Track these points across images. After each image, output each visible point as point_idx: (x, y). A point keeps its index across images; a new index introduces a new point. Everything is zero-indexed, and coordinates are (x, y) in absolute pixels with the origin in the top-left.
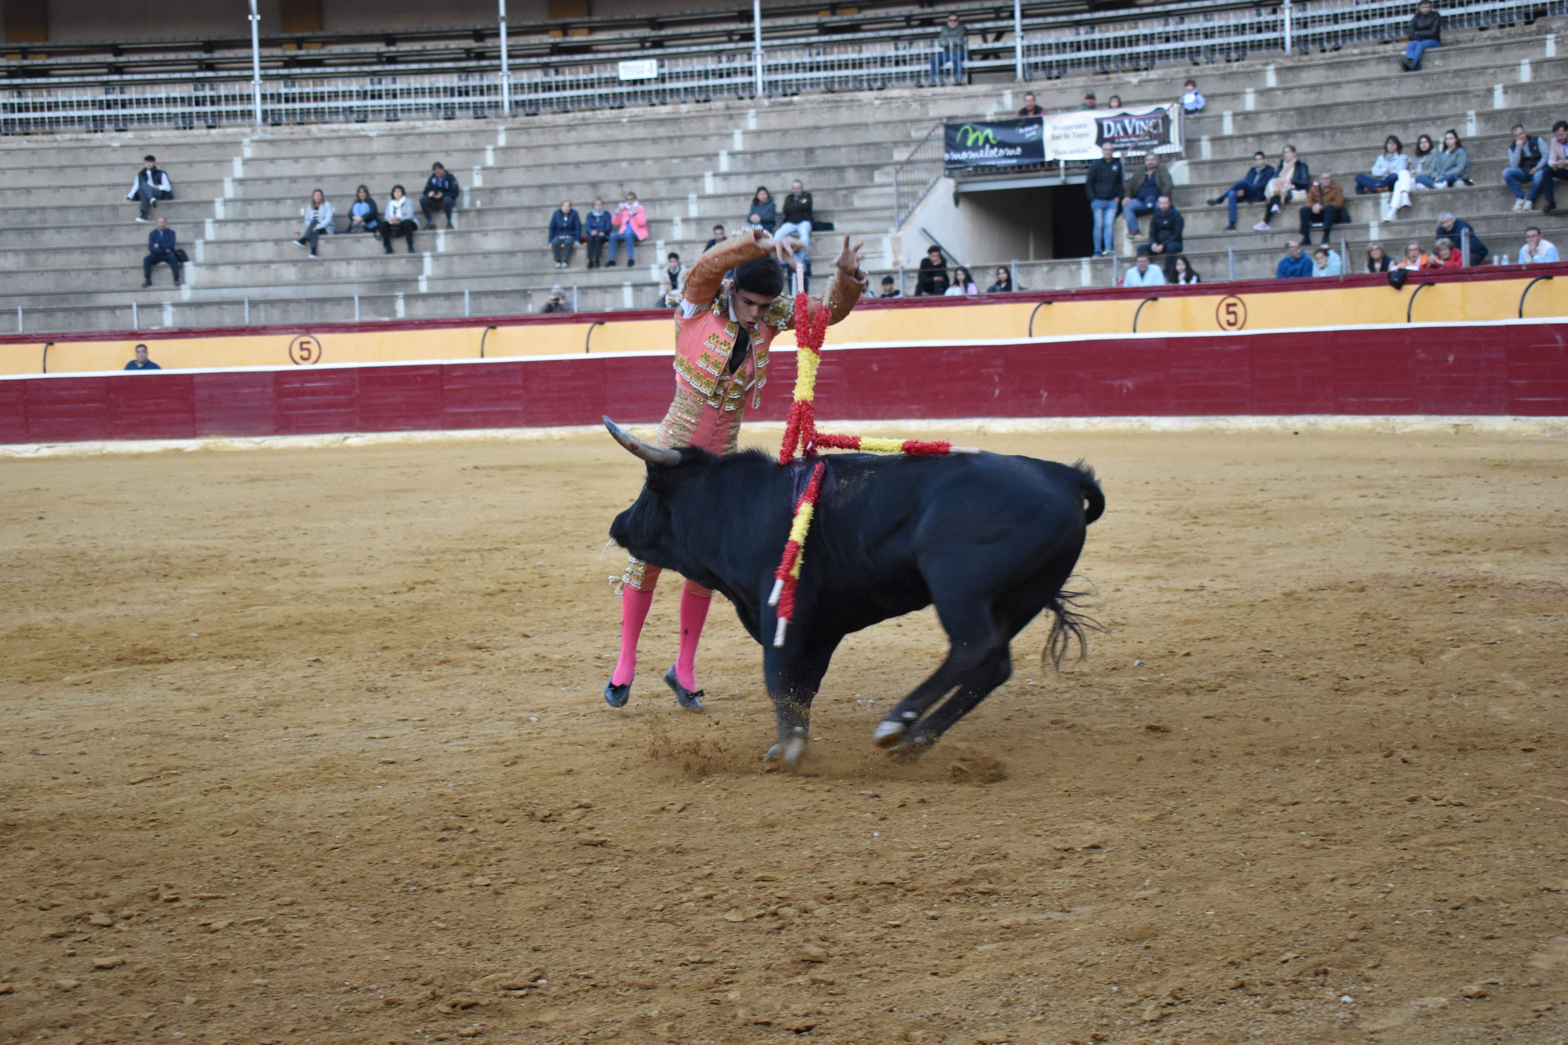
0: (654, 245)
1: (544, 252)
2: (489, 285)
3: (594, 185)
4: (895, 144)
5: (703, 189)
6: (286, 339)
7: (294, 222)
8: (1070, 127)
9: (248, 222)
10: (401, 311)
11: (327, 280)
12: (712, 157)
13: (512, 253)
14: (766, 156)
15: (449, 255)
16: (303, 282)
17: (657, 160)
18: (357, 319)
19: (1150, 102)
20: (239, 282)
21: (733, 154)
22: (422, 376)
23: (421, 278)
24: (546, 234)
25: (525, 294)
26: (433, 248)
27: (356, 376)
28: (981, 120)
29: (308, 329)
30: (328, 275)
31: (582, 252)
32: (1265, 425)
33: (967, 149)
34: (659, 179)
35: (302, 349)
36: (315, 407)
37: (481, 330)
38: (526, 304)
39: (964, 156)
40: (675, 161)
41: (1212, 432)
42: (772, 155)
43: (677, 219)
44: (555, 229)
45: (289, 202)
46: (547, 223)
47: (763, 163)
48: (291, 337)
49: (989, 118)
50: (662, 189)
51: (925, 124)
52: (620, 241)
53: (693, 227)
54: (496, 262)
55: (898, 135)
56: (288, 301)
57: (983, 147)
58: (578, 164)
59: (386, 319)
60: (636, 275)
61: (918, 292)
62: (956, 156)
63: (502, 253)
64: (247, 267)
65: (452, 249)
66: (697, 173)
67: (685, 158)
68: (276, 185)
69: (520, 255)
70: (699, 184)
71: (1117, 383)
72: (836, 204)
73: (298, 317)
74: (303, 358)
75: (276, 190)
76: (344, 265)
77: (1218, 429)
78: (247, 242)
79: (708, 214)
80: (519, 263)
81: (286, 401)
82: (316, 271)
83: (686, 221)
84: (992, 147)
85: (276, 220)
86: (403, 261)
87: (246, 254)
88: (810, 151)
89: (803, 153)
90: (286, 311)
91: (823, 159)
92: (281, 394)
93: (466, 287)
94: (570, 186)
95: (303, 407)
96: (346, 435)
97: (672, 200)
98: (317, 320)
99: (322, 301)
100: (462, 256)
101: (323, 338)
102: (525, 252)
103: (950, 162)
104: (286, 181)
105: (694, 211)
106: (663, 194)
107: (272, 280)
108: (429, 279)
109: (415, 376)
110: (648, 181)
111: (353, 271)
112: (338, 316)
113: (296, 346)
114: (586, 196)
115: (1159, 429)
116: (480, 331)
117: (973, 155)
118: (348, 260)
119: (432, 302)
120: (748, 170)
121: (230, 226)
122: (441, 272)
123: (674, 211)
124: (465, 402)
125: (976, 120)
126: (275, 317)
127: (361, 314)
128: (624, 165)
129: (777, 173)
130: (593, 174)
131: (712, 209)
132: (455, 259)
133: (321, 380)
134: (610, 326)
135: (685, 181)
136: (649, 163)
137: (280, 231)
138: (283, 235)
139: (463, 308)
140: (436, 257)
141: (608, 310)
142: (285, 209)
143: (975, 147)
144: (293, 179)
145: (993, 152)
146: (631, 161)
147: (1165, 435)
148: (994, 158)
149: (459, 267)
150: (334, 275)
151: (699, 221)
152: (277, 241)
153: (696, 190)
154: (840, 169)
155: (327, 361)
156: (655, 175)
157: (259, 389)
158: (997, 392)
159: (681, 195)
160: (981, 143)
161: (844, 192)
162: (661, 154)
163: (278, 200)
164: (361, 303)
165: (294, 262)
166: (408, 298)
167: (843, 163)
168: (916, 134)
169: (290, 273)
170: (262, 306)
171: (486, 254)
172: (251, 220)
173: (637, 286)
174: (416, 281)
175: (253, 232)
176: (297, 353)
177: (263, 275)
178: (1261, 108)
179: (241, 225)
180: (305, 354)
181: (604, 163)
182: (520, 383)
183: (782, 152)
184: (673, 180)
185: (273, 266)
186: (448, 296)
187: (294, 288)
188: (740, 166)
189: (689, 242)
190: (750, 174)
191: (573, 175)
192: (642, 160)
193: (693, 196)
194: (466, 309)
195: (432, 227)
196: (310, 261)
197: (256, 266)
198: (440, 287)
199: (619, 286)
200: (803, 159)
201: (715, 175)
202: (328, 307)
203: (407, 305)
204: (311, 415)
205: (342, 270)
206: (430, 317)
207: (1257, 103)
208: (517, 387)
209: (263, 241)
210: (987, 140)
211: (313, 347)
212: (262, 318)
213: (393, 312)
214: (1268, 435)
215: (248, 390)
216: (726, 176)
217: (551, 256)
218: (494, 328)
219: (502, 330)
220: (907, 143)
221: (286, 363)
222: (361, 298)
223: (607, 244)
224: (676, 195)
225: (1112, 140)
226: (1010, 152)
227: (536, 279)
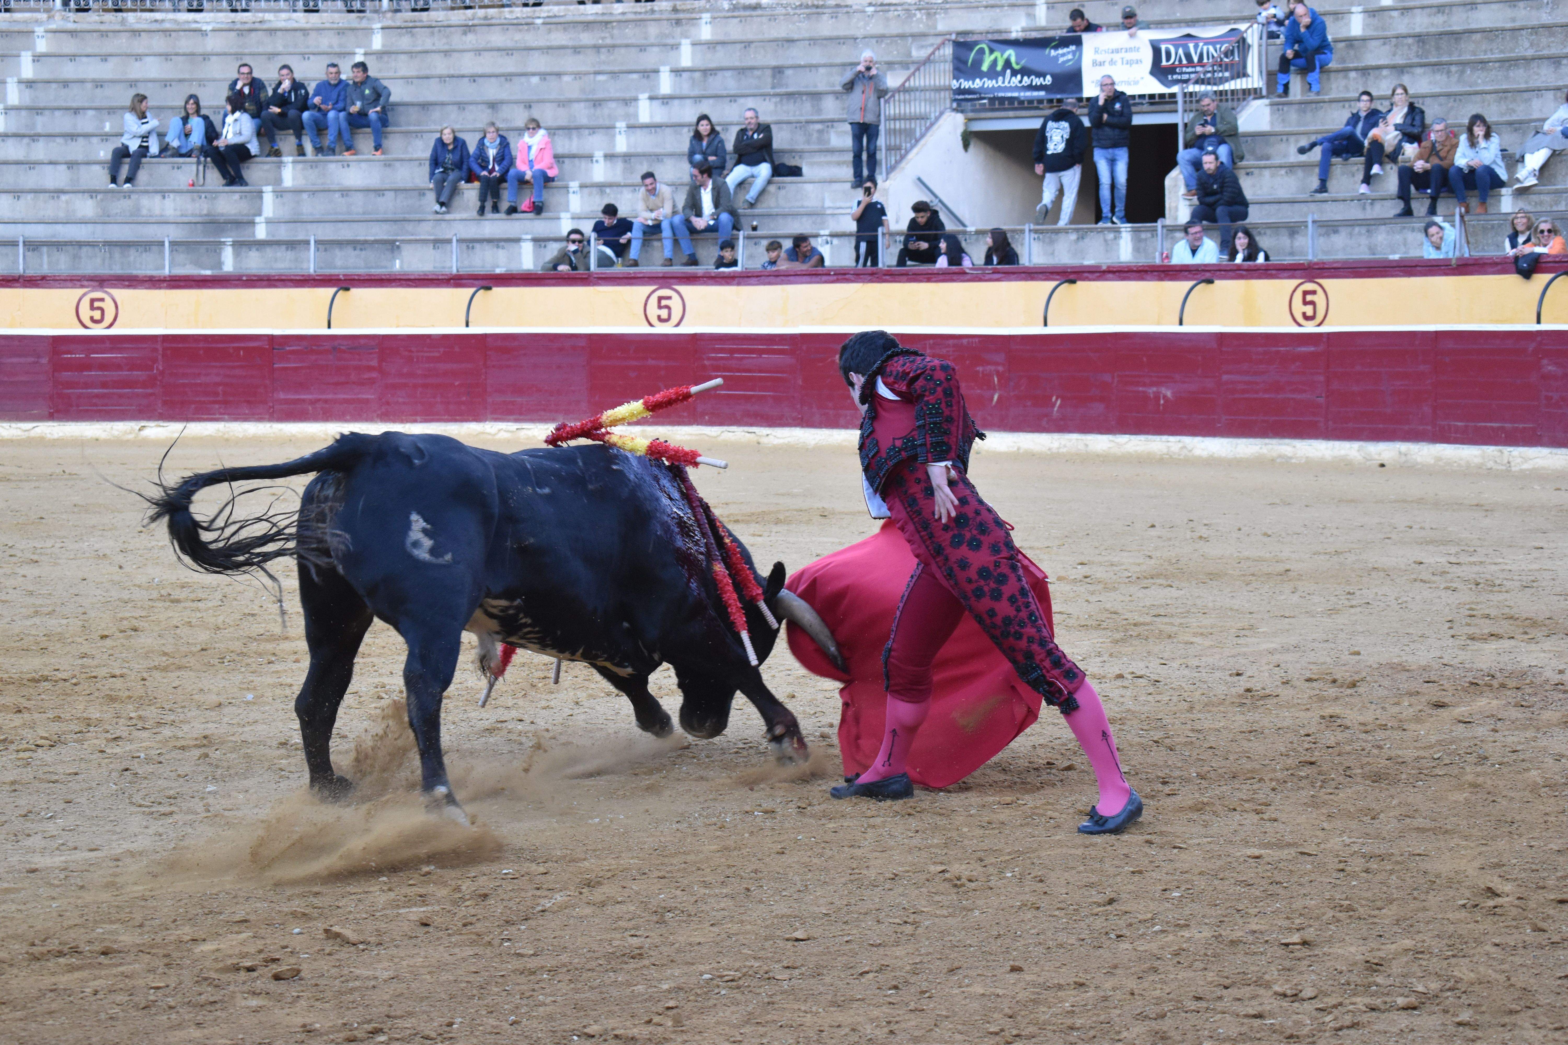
0: (567, 187)
1: (421, 192)
2: (346, 233)
3: (493, 105)
4: (890, 65)
5: (636, 115)
6: (72, 294)
7: (95, 140)
8: (1117, 51)
9: (34, 137)
10: (229, 263)
11: (135, 219)
12: (650, 73)
13: (379, 192)
14: (720, 74)
15: (297, 191)
16: (102, 220)
17: (578, 75)
18: (166, 272)
19: (1226, 20)
20: (18, 216)
21: (677, 72)
22: (245, 349)
23: (258, 219)
24: (426, 168)
25: (392, 246)
26: (278, 181)
27: (159, 346)
28: (1004, 37)
29: (101, 282)
30: (137, 209)
31: (470, 193)
32: (1343, 452)
33: (982, 75)
34: (578, 101)
35: (92, 308)
36: (104, 385)
37: (331, 291)
38: (394, 259)
39: (977, 84)
40: (600, 78)
41: (1273, 460)
42: (728, 74)
43: (599, 155)
44: (435, 162)
45: (91, 113)
46: (428, 154)
47: (716, 84)
48: (81, 291)
49: (1013, 36)
50: (582, 114)
51: (931, 40)
52: (522, 182)
53: (619, 165)
54: (358, 203)
55: (894, 55)
56: (80, 244)
57: (1003, 73)
58: (474, 78)
59: (208, 272)
60: (540, 226)
61: (901, 262)
62: (966, 84)
63: (367, 191)
64: (30, 196)
65: (301, 183)
66: (628, 95)
67: (614, 74)
68: (75, 89)
69: (390, 195)
70: (631, 110)
71: (1152, 390)
72: (808, 142)
73: (93, 265)
74: (92, 319)
75: (76, 97)
76: (158, 197)
77: (1280, 456)
78: (32, 164)
79: (639, 150)
80: (387, 204)
81: (66, 375)
82: (121, 206)
83: (610, 157)
84: (1014, 73)
85: (72, 137)
86: (236, 196)
87: (30, 180)
88: (778, 71)
89: (769, 72)
90: (76, 257)
91: (795, 82)
92: (59, 366)
93: (313, 233)
94: (461, 105)
95: (87, 385)
96: (143, 423)
97: (593, 129)
98: (117, 270)
99: (125, 245)
100: (314, 192)
101: (121, 294)
102: (396, 190)
103: (960, 91)
104: (89, 86)
105: (622, 144)
106: (584, 121)
107: (62, 215)
108: (268, 222)
109: (239, 349)
110: (563, 103)
111: (170, 207)
112: (145, 266)
113: (85, 303)
114: (479, 118)
115: (1205, 454)
116: (327, 292)
117: (989, 83)
118: (163, 193)
119: (269, 252)
120: (696, 92)
121: (10, 142)
122: (285, 213)
123: (596, 144)
124: (302, 386)
125: (997, 37)
126: (62, 264)
127: (172, 264)
128: (535, 80)
129: (733, 98)
130: (492, 91)
131: (644, 142)
132: (305, 196)
133: (111, 350)
134: (499, 292)
135: (613, 105)
136: (566, 79)
137: (76, 150)
138: (80, 158)
139: (309, 261)
140: (280, 193)
141: (498, 271)
142: (86, 123)
143: (992, 73)
144: (99, 84)
145: (1016, 80)
146: (544, 76)
147: (1211, 462)
148: (1016, 88)
149: (310, 207)
150: (144, 212)
151: (627, 157)
152: (71, 165)
153: (627, 116)
154: (816, 96)
155: (124, 326)
156: (575, 95)
157: (30, 360)
158: (996, 397)
159: (607, 123)
160: (999, 68)
161: (819, 126)
162: (583, 69)
163: (76, 111)
164: (171, 251)
165: (92, 193)
166: (238, 245)
167: (821, 87)
168: (919, 53)
169: (86, 207)
170: (45, 249)
171: (345, 192)
172: (40, 135)
173: (539, 241)
174: (252, 223)
175: (40, 151)
176: (86, 313)
177: (50, 208)
178: (1371, 33)
179: (26, 140)
180: (97, 315)
181: (509, 77)
182: (374, 363)
183: (742, 71)
184: (597, 103)
185: (64, 197)
186: (291, 245)
187: (90, 227)
188: (686, 88)
189: (611, 185)
190: (698, 99)
191: (466, 91)
192: (559, 75)
193: (621, 125)
194: (310, 264)
195: (277, 153)
196: (112, 191)
197: (42, 196)
198: (283, 233)
199: (518, 240)
200: (769, 80)
201: (651, 98)
202: (132, 253)
203: (237, 255)
204: (97, 396)
205: (153, 205)
206: (263, 272)
207: (1366, 26)
208: (370, 369)
209: (51, 163)
210: (1008, 64)
211: (109, 306)
212: (43, 265)
213: (220, 264)
214: (1346, 467)
215: (15, 360)
216: (666, 100)
217: (431, 196)
218: (347, 289)
219: (357, 293)
220: (905, 65)
221: (71, 327)
222: (172, 244)
223: (505, 185)
224: (601, 122)
225: (1172, 70)
226: (1037, 81)
227: (410, 227)
